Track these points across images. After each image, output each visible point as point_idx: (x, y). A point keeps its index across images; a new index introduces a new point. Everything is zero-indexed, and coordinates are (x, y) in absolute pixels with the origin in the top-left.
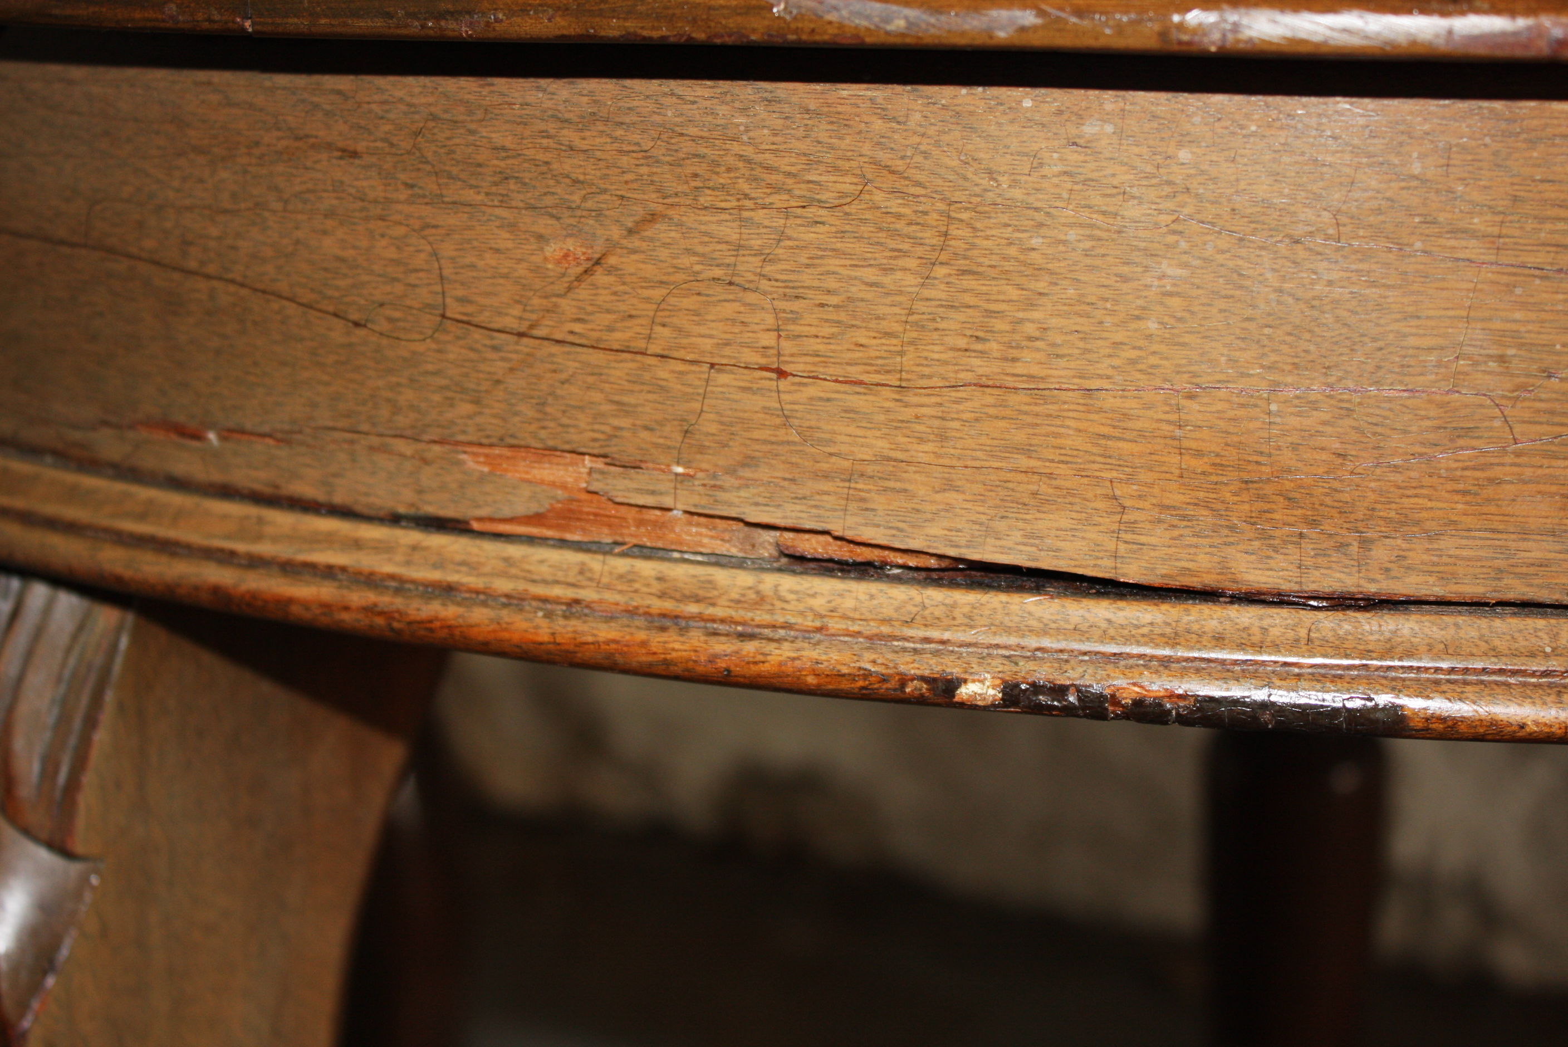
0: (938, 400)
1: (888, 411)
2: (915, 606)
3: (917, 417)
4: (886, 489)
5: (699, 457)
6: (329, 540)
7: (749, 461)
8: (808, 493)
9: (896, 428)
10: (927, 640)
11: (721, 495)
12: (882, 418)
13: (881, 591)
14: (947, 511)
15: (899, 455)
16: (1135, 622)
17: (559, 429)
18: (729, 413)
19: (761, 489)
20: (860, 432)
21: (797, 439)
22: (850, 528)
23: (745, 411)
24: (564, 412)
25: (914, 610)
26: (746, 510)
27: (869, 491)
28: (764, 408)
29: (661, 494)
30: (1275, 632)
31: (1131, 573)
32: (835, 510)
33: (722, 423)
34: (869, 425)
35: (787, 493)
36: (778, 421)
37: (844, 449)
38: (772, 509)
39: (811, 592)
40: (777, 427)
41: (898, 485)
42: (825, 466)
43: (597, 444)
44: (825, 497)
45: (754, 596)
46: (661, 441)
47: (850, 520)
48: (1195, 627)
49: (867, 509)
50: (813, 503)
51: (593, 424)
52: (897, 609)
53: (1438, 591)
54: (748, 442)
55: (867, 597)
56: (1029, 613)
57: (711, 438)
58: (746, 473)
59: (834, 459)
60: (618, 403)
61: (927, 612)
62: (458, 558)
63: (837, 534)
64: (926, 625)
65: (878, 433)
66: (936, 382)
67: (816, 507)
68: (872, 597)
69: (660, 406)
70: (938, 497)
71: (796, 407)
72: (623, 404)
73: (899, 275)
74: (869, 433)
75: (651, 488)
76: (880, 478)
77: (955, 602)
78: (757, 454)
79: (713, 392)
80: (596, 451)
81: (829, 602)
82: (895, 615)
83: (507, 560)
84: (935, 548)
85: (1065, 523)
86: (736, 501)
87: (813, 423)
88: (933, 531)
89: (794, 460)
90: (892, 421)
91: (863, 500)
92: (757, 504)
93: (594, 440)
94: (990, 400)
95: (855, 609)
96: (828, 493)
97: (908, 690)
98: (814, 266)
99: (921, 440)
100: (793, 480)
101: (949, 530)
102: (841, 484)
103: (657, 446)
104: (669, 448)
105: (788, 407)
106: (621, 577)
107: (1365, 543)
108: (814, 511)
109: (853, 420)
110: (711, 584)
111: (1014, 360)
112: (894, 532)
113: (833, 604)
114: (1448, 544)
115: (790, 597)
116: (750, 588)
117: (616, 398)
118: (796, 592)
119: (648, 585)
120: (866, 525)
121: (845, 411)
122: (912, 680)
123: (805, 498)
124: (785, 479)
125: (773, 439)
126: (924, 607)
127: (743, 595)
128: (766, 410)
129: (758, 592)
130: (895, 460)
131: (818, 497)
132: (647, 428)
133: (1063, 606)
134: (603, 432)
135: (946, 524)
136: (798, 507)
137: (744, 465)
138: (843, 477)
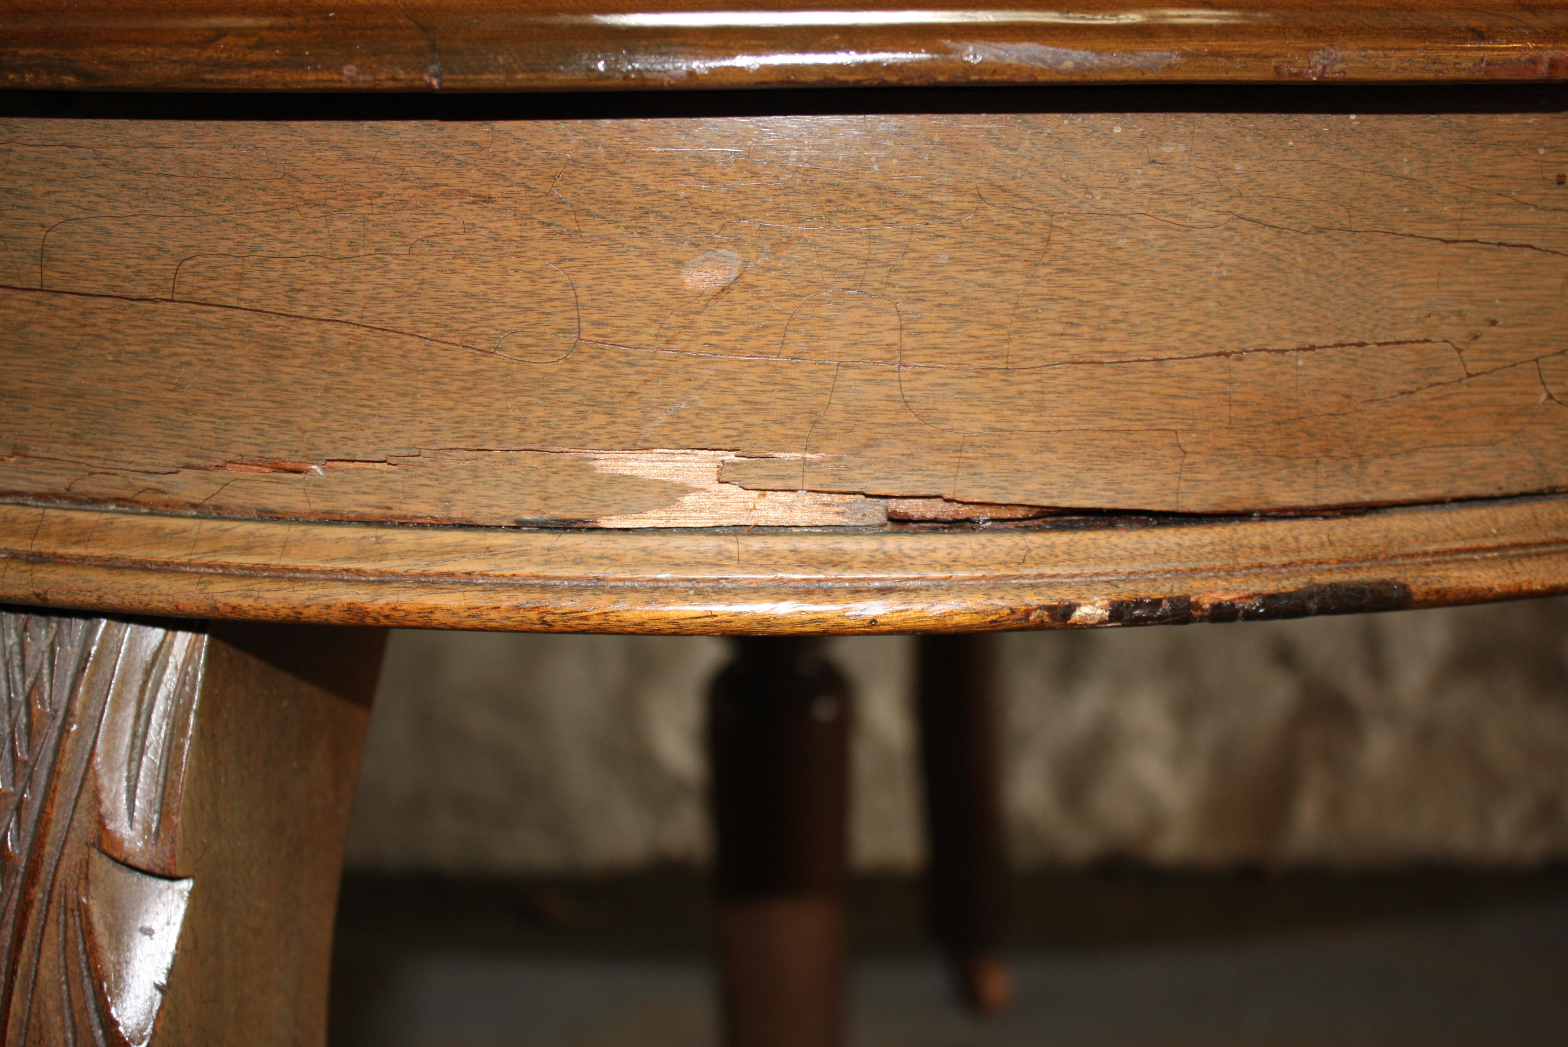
0: (1038, 377)
1: (994, 390)
2: (1021, 549)
3: (1020, 393)
4: (991, 455)
5: (826, 442)
6: (458, 551)
7: (871, 443)
8: (924, 465)
9: (1002, 404)
10: (1041, 576)
11: (845, 474)
12: (990, 396)
13: (990, 540)
14: (1043, 469)
15: (1003, 426)
16: (1198, 543)
17: (693, 430)
18: (855, 403)
19: (882, 465)
20: (970, 410)
21: (916, 420)
22: (959, 491)
23: (869, 400)
24: (697, 414)
25: (1023, 553)
26: (868, 485)
27: (977, 458)
28: (887, 396)
29: (790, 477)
30: (1304, 539)
31: (1190, 504)
32: (948, 477)
33: (848, 412)
34: (979, 403)
35: (905, 467)
36: (898, 406)
37: (956, 425)
38: (891, 481)
39: (931, 548)
40: (898, 412)
41: (1003, 451)
42: (939, 441)
43: (728, 441)
44: (939, 467)
45: (882, 556)
46: (790, 432)
47: (960, 484)
48: (1245, 542)
49: (975, 474)
50: (928, 473)
51: (726, 423)
52: (1008, 554)
53: (1412, 495)
54: (871, 426)
55: (980, 547)
56: (1115, 545)
57: (837, 426)
58: (869, 453)
59: (947, 434)
60: (750, 402)
61: (1033, 553)
62: (596, 553)
63: (947, 497)
64: (1037, 564)
65: (986, 410)
66: (1037, 362)
67: (930, 476)
68: (984, 546)
69: (790, 403)
70: (1036, 458)
71: (915, 393)
72: (756, 403)
73: (1007, 276)
74: (978, 410)
75: (781, 473)
76: (987, 447)
77: (1053, 543)
78: (879, 436)
79: (839, 386)
80: (728, 447)
81: (949, 554)
82: (1008, 559)
83: (644, 550)
84: (1033, 500)
85: (1138, 470)
86: (859, 477)
87: (930, 406)
88: (1030, 487)
89: (912, 438)
90: (1000, 398)
91: (971, 466)
92: (877, 478)
93: (727, 437)
94: (1081, 374)
95: (973, 558)
96: (941, 463)
97: (1032, 618)
98: (934, 273)
99: (1022, 412)
100: (911, 455)
101: (1044, 485)
102: (953, 455)
103: (786, 436)
104: (798, 437)
105: (909, 393)
106: (757, 552)
107: (1363, 463)
108: (929, 479)
109: (966, 400)
110: (843, 550)
111: (1102, 340)
112: (997, 490)
113: (953, 555)
114: (1419, 458)
115: (914, 554)
116: (877, 550)
117: (749, 398)
118: (918, 550)
119: (784, 558)
120: (974, 487)
121: (958, 393)
122: (1035, 610)
123: (920, 469)
124: (903, 455)
125: (893, 422)
126: (1029, 550)
127: (872, 557)
128: (889, 398)
129: (885, 553)
130: (1001, 430)
131: (932, 467)
132: (775, 422)
133: (1140, 537)
134: (734, 429)
135: (1042, 480)
136: (915, 478)
137: (866, 446)
138: (955, 448)
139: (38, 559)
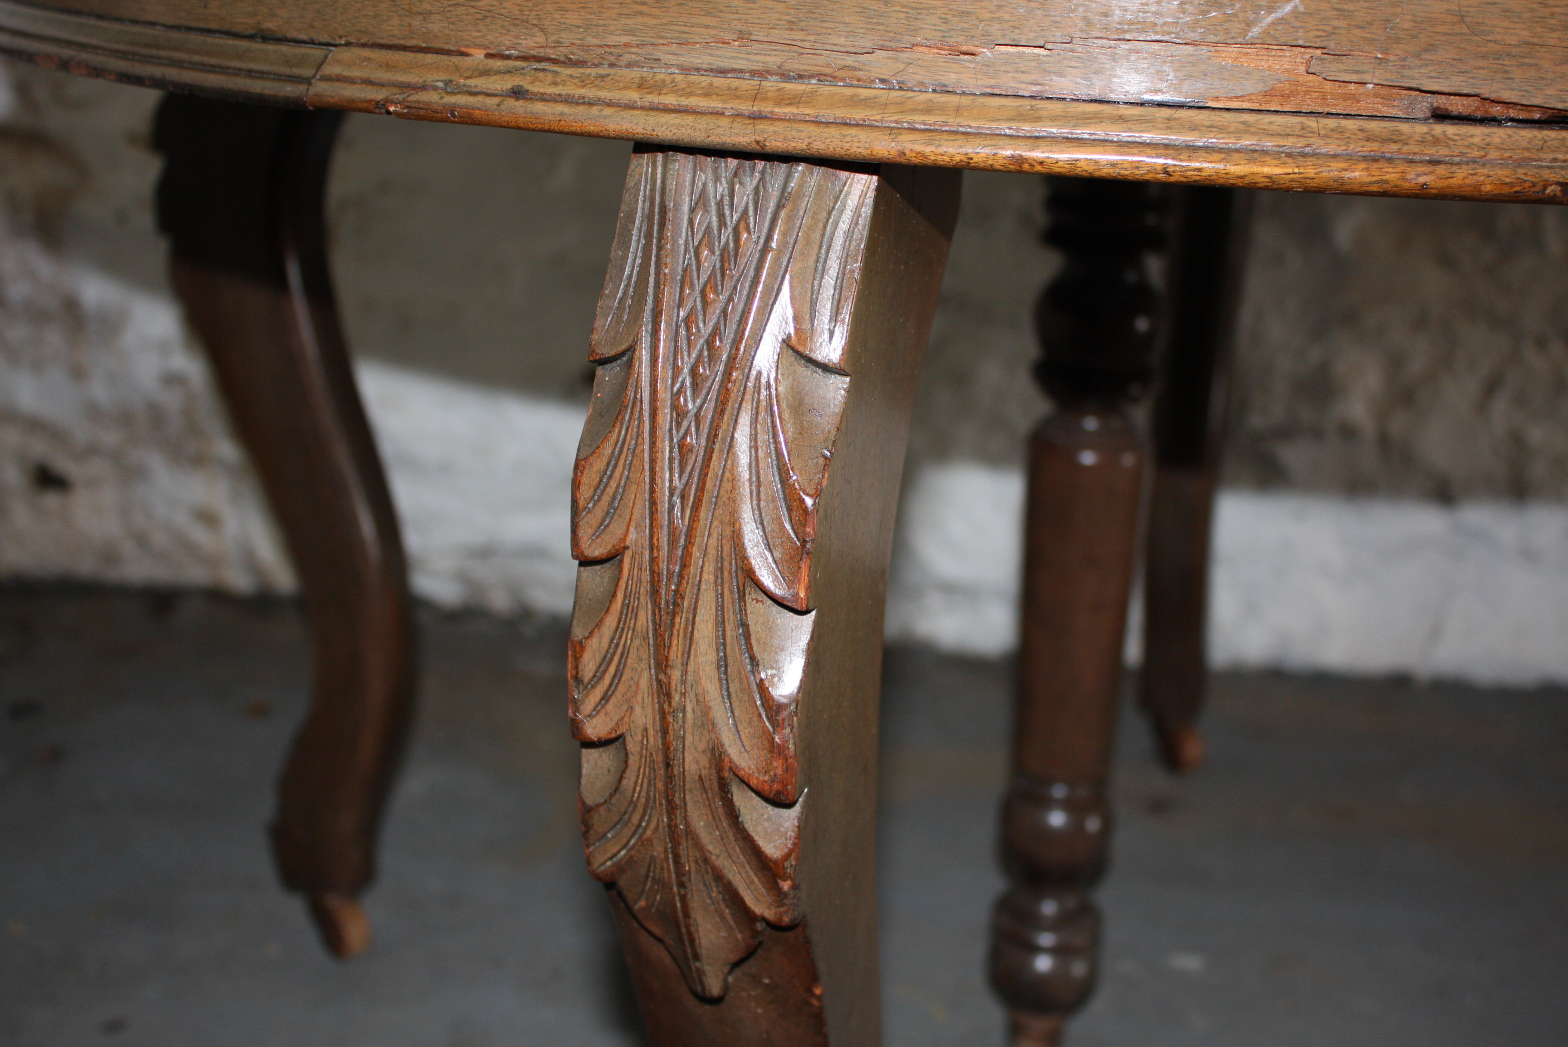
1: (1532, 10)
2: (1540, 140)
3: (1552, 14)
4: (1523, 64)
5: (1394, 46)
7: (1430, 48)
8: (1469, 69)
9: (1537, 22)
10: (1555, 160)
11: (1406, 72)
12: (1528, 15)
13: (1515, 133)
14: (1561, 78)
15: (1535, 40)
17: (1292, 30)
18: (1422, 14)
19: (1437, 67)
20: (1512, 26)
21: (1467, 31)
22: (1494, 92)
23: (1433, 13)
24: (1296, 17)
25: (1541, 143)
26: (1424, 82)
27: (1511, 66)
28: (1448, 10)
29: (1363, 72)
32: (1486, 80)
33: (1416, 22)
34: (1518, 21)
35: (1454, 69)
36: (1456, 19)
37: (1498, 37)
38: (1442, 80)
39: (1469, 134)
40: (1454, 23)
41: (1532, 61)
42: (1484, 50)
43: (1318, 40)
44: (1481, 71)
45: (1431, 138)
46: (1368, 36)
47: (1495, 86)
49: (1508, 78)
50: (1471, 75)
51: (1318, 25)
52: (1529, 143)
54: (1432, 34)
57: (1405, 32)
58: (1427, 56)
59: (1491, 45)
60: (1339, 10)
61: (1549, 144)
62: (1206, 123)
63: (1484, 96)
64: (1552, 152)
65: (1523, 26)
67: (1472, 78)
68: (1510, 136)
69: (1371, 11)
70: (1557, 68)
71: (1470, 9)
72: (1344, 11)
74: (1518, 26)
75: (1356, 69)
76: (1521, 57)
78: (1437, 42)
80: (1317, 45)
81: (1483, 140)
82: (1529, 146)
83: (1244, 123)
84: (1550, 103)
86: (1417, 76)
87: (1480, 20)
88: (1549, 92)
89: (1462, 46)
90: (1534, 17)
91: (1506, 72)
92: (1432, 77)
93: (1318, 37)
95: (1503, 143)
96: (1483, 68)
97: (1547, 192)
99: (1552, 30)
100: (1460, 60)
101: (1561, 91)
102: (1493, 62)
103: (1365, 39)
104: (1374, 40)
105: (1465, 9)
106: (1333, 130)
108: (1471, 81)
109: (1508, 17)
110: (1399, 132)
112: (1523, 93)
113: (1486, 141)
115: (1456, 138)
116: (1426, 134)
118: (1459, 135)
119: (1355, 134)
120: (1505, 89)
121: (1504, 11)
122: (1552, 185)
123: (1466, 72)
124: (1454, 59)
125: (1450, 32)
126: (1546, 142)
127: (1424, 138)
128: (1449, 12)
129: (1433, 136)
130: (1533, 44)
131: (1475, 71)
132: (1358, 27)
134: (1324, 31)
135: (1559, 87)
136: (1461, 79)
137: (1426, 50)
138: (1495, 57)
139: (757, 117)
